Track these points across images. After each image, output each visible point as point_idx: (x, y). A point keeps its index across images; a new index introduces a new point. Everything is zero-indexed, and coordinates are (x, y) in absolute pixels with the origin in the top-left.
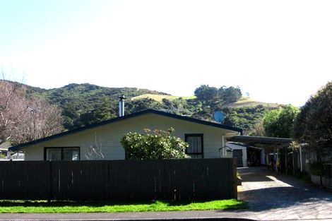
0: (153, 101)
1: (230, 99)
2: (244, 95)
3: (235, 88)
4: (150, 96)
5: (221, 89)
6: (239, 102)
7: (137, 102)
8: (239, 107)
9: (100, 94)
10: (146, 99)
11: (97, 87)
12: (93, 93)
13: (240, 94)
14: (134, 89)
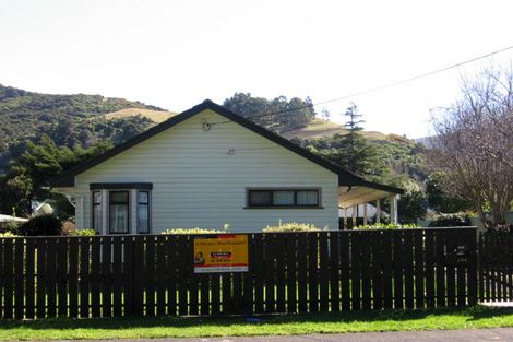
0: (150, 121)
1: (294, 122)
2: (319, 116)
3: (304, 100)
4: (145, 113)
5: (276, 102)
6: (310, 128)
7: (119, 124)
8: (317, 137)
9: (29, 106)
10: (136, 117)
11: (21, 93)
12: (14, 103)
13: (313, 113)
14: (97, 98)
